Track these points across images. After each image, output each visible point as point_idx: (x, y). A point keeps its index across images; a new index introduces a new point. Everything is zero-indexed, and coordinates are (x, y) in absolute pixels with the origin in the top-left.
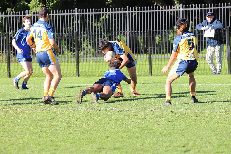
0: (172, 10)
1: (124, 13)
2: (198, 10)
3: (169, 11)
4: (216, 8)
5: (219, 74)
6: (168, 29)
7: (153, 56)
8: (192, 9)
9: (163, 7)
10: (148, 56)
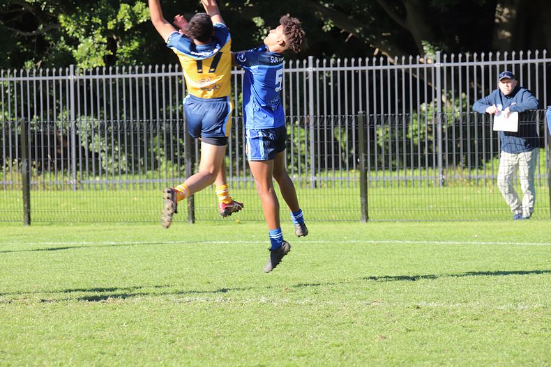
0: (418, 66)
1: (301, 74)
2: (479, 67)
3: (408, 69)
4: (521, 62)
5: (528, 218)
6: (408, 110)
7: (372, 175)
8: (464, 64)
9: (396, 58)
10: (358, 174)
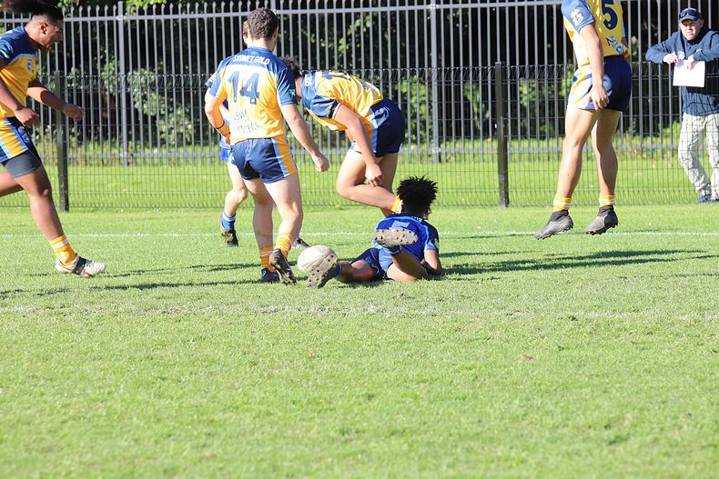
1: (421, 12)
6: (560, 60)
7: (513, 145)
10: (495, 144)
